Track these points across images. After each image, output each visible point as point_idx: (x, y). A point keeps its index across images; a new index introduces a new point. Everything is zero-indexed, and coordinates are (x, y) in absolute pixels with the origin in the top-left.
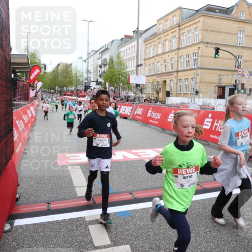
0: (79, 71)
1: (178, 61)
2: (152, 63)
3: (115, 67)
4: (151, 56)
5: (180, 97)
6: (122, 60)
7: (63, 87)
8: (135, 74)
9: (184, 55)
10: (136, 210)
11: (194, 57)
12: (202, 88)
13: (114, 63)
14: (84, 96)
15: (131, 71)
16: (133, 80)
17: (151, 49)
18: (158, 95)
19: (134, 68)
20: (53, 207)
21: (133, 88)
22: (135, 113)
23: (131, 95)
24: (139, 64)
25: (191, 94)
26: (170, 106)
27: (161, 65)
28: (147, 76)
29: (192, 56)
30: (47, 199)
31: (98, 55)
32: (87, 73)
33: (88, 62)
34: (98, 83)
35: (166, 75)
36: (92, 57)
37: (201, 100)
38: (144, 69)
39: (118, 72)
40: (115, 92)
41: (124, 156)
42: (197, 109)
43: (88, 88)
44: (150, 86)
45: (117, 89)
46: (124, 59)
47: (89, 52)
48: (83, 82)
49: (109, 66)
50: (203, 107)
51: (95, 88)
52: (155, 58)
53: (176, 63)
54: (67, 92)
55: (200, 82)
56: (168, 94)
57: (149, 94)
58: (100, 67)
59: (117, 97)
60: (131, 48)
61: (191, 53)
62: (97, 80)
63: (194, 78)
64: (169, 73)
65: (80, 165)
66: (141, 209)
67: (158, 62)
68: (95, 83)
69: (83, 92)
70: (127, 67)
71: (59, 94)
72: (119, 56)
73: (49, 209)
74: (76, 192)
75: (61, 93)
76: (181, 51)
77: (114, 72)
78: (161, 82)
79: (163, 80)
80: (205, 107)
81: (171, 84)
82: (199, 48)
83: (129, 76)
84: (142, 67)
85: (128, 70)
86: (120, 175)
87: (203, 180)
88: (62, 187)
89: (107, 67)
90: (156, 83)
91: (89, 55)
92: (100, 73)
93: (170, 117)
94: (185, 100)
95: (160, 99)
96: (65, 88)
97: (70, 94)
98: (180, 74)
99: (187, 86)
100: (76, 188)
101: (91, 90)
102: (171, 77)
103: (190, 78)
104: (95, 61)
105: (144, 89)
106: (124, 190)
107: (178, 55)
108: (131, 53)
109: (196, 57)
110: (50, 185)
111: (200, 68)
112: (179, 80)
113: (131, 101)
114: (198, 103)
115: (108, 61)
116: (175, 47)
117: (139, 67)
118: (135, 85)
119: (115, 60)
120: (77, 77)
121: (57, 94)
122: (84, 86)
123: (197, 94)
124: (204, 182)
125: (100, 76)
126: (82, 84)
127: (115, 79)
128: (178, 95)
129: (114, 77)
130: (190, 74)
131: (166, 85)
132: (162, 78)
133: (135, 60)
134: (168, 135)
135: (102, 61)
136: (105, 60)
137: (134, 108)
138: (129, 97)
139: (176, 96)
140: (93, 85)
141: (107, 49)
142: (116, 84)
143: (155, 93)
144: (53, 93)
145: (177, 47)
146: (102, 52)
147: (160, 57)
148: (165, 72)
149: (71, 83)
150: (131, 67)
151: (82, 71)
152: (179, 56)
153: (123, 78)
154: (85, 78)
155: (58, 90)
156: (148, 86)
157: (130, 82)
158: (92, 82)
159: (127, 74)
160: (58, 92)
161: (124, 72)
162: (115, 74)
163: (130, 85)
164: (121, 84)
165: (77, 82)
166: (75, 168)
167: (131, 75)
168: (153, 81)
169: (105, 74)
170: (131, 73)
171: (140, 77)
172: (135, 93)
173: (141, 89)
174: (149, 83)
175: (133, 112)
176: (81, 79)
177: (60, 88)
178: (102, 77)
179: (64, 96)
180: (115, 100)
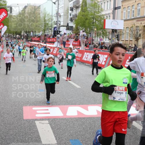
0: (48, 15)
2: (131, 6)
3: (88, 9)
6: (96, 2)
7: (30, 32)
13: (88, 6)
14: (53, 42)
15: (106, 14)
16: (110, 25)
18: (137, 42)
19: (111, 11)
21: (108, 34)
23: (106, 42)
24: (116, 6)
28: (125, 20)
32: (57, 17)
33: (58, 4)
34: (68, 28)
38: (122, 12)
39: (91, 15)
40: (87, 38)
43: (58, 34)
44: (128, 31)
45: (89, 35)
46: (99, 0)
48: (52, 26)
51: (65, 34)
54: (34, 38)
57: (127, 41)
58: (72, 10)
59: (90, 44)
62: (68, 24)
68: (65, 28)
69: (51, 37)
70: (102, 10)
71: (25, 40)
75: (28, 38)
77: (87, 15)
78: (141, 28)
79: (144, 25)
83: (105, 20)
84: (120, 10)
85: (103, 13)
89: (80, 10)
90: (135, 28)
92: (72, 17)
96: (32, 33)
97: (37, 39)
101: (61, 35)
104: (66, 3)
105: (120, 35)
115: (81, 3)
117: (116, 10)
118: (111, 31)
119: (89, 2)
120: (45, 21)
121: (23, 40)
122: (53, 31)
125: (71, 20)
126: (51, 29)
127: (89, 23)
129: (87, 21)
132: (143, 22)
135: (73, 3)
136: (78, 2)
140: (63, 30)
142: (88, 29)
143: (134, 40)
144: (19, 39)
150: (106, 9)
151: (51, 14)
153: (97, 22)
154: (54, 22)
155: (24, 35)
156: (125, 31)
157: (106, 28)
158: (62, 26)
159: (101, 18)
160: (24, 37)
161: (99, 16)
162: (88, 18)
163: (105, 31)
164: (95, 30)
165: (45, 26)
166: (43, 124)
167: (107, 19)
168: (131, 26)
169: (77, 18)
170: (107, 17)
171: (117, 21)
172: (110, 40)
173: (118, 36)
174: (127, 28)
175: (108, 61)
176: (50, 23)
177: (26, 33)
178: (73, 21)
179: (31, 42)
180: (87, 47)
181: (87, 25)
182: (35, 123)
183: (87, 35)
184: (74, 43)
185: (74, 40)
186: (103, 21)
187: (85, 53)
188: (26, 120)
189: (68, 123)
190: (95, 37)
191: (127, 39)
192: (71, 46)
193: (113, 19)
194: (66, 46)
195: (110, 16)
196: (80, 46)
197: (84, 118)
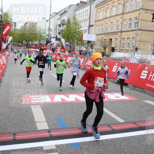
0: (42, 29)
1: (122, 23)
2: (101, 24)
3: (71, 26)
4: (101, 19)
5: (123, 52)
6: (77, 21)
7: (29, 41)
8: (87, 32)
9: (128, 18)
10: (84, 142)
11: (135, 21)
12: (140, 46)
13: (71, 24)
14: (46, 49)
15: (84, 30)
16: (86, 38)
17: (101, 14)
18: (105, 50)
19: (87, 28)
20: (18, 138)
21: (85, 44)
22: (86, 65)
23: (83, 50)
24: (91, 25)
25: (131, 50)
26: (114, 59)
27: (108, 26)
28: (96, 35)
29: (133, 19)
30: (13, 131)
31: (58, 17)
32: (49, 31)
33: (50, 22)
34: (57, 39)
35: (112, 35)
36: (53, 18)
37: (139, 55)
38: (95, 29)
39: (73, 30)
40: (70, 47)
41: (76, 99)
42: (136, 63)
44: (99, 43)
45: (72, 44)
46: (79, 20)
47: (51, 14)
48: (45, 37)
49: (67, 26)
50: (141, 61)
52: (104, 20)
53: (120, 25)
54: (32, 46)
55: (139, 41)
56: (113, 50)
57: (98, 49)
58: (60, 26)
59: (72, 51)
60: (85, 11)
61: (133, 17)
62: (57, 36)
63: (134, 37)
64: (115, 33)
65: (41, 104)
66: (88, 142)
67: (106, 24)
68: (55, 39)
69: (45, 45)
70: (81, 27)
71: (25, 47)
72: (74, 18)
73: (14, 139)
74: (36, 126)
75: (28, 46)
76: (125, 16)
77: (70, 30)
78: (108, 40)
79: (110, 38)
80: (142, 61)
81: (116, 42)
82: (140, 13)
83: (82, 34)
84: (93, 28)
85: (82, 29)
86: (72, 113)
87: (139, 120)
88: (26, 121)
89: (65, 26)
90: (103, 41)
91: (51, 16)
92: (60, 31)
93: (114, 68)
94: (127, 55)
95: (106, 54)
96: (30, 42)
97: (34, 47)
98: (123, 34)
99: (129, 44)
100: (36, 123)
102: (116, 36)
103: (131, 37)
104: (56, 21)
105: (93, 45)
106: (75, 126)
107: (122, 19)
108: (84, 16)
109: (137, 21)
110: (16, 120)
111: (140, 29)
112: (123, 38)
113: (83, 54)
114: (137, 58)
115: (66, 21)
116: (120, 12)
117: (91, 27)
118: (87, 42)
119: (72, 21)
120: (40, 34)
121: (24, 47)
122: (46, 41)
123: (136, 51)
124: (139, 122)
125: (59, 33)
126: (44, 40)
127: (71, 36)
128: (121, 51)
129: (71, 34)
130: (132, 34)
131: (112, 42)
132: (109, 36)
133: (88, 22)
134: (112, 83)
135: (61, 21)
136: (64, 20)
137: (85, 60)
138: (82, 51)
139: (120, 52)
140: (53, 40)
141: (65, 12)
142: (71, 40)
143: (103, 49)
144: (21, 46)
145: (122, 12)
146: (62, 14)
147: (108, 20)
148: (111, 31)
149: (35, 38)
150: (84, 27)
151: (44, 29)
152: (124, 19)
153: (77, 35)
154: (47, 34)
155: (25, 43)
156: (97, 43)
157: (83, 40)
158: (52, 38)
159: (80, 33)
160: (25, 45)
161: (79, 31)
162: (71, 32)
163: (83, 42)
164: (76, 41)
165: (40, 37)
166: (36, 107)
167: (84, 33)
168: (101, 39)
169: (63, 32)
170: (84, 32)
171: (91, 35)
172: (86, 48)
173: (92, 45)
174: (98, 40)
175: (84, 63)
176: (44, 35)
177: (26, 42)
178: (61, 34)
179: (30, 48)
180: (70, 53)
181: (70, 37)
182: (31, 107)
183: (70, 44)
184: (61, 50)
185: (60, 47)
186: (81, 34)
187: (69, 57)
188: (25, 105)
189: (54, 107)
190: (76, 46)
191: (98, 48)
192: (59, 52)
193: (88, 33)
194: (55, 52)
195: (86, 31)
196: (65, 52)
197: (66, 103)
